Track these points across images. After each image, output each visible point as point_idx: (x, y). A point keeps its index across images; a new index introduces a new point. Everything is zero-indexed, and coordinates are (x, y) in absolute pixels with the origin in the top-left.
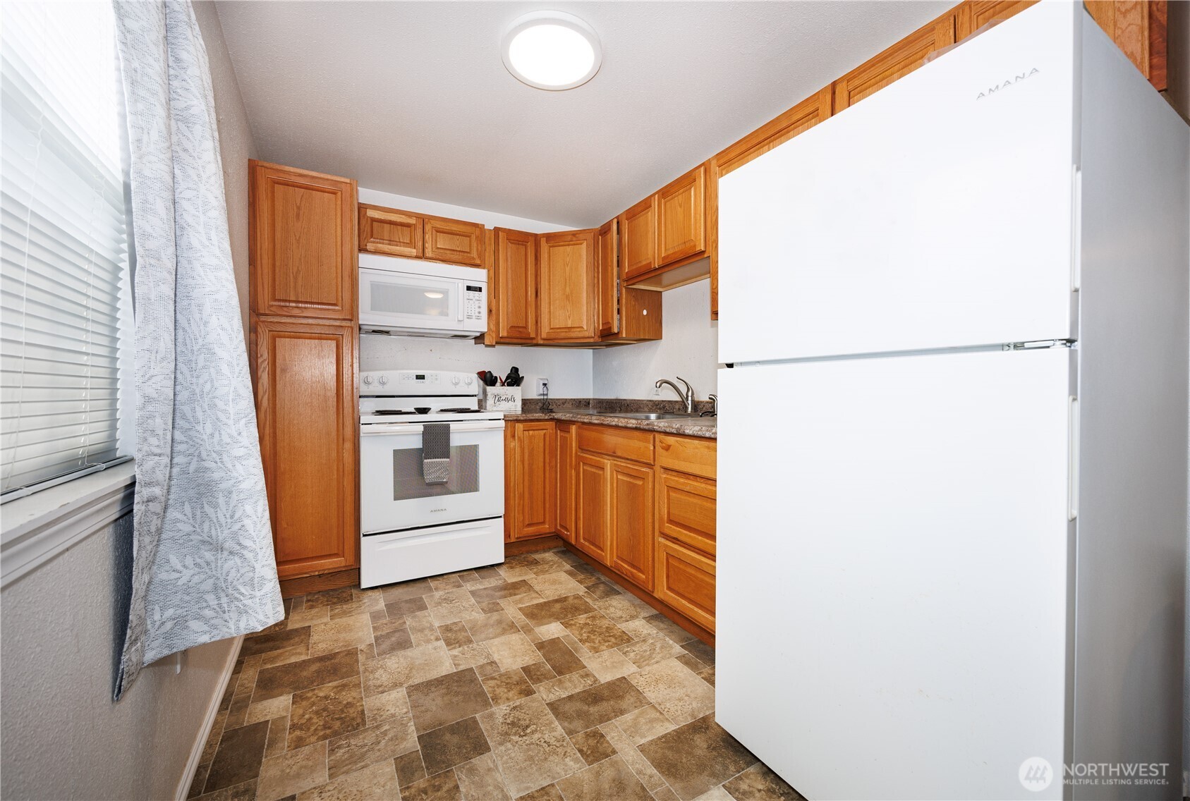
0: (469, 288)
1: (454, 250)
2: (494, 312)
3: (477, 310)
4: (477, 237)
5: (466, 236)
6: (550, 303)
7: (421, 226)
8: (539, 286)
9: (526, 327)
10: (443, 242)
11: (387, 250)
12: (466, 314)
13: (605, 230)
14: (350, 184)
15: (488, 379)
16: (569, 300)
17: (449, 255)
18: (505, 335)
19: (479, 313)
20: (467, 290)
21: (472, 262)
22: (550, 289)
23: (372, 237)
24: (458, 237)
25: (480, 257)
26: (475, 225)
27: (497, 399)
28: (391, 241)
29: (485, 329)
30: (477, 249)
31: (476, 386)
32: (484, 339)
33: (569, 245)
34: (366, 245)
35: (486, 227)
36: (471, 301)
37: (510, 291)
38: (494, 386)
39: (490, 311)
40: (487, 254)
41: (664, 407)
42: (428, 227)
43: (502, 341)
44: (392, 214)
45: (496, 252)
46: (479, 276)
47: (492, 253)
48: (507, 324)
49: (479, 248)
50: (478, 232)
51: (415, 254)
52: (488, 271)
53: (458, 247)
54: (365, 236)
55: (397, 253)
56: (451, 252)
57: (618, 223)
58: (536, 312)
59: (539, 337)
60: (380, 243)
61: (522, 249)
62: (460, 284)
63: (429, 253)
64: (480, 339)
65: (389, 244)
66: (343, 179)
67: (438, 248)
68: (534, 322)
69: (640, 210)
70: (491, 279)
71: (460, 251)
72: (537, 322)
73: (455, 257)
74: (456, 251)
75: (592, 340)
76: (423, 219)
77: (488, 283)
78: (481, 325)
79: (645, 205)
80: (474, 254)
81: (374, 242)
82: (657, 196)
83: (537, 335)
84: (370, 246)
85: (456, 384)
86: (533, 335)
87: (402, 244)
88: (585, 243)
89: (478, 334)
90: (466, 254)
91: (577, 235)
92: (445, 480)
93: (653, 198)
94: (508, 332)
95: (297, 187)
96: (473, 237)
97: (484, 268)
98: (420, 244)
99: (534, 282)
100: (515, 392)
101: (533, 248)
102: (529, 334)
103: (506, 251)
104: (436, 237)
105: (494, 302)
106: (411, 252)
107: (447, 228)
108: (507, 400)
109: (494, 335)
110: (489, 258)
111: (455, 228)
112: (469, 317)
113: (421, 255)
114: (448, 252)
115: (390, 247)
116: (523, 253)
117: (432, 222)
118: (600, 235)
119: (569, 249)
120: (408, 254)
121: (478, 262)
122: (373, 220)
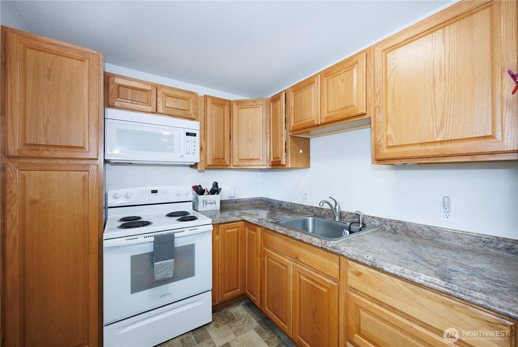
0: (188, 134)
1: (178, 109)
2: (203, 149)
3: (193, 148)
4: (193, 101)
5: (186, 100)
6: (239, 143)
7: (155, 92)
8: (232, 133)
9: (223, 159)
10: (170, 103)
11: (130, 107)
12: (186, 151)
13: (275, 99)
14: (97, 55)
15: (199, 190)
16: (251, 142)
17: (174, 112)
18: (211, 163)
19: (194, 150)
20: (187, 135)
21: (190, 117)
22: (238, 135)
23: (118, 97)
24: (180, 100)
25: (195, 114)
26: (192, 93)
27: (205, 203)
28: (133, 101)
29: (198, 161)
30: (193, 109)
31: (191, 195)
32: (197, 166)
33: (251, 108)
34: (114, 103)
35: (198, 95)
36: (189, 143)
37: (214, 135)
38: (203, 195)
39: (201, 149)
40: (199, 112)
41: (313, 211)
42: (160, 93)
43: (209, 167)
44: (134, 82)
45: (205, 111)
46: (194, 126)
47: (203, 111)
48: (212, 157)
49: (194, 108)
50: (194, 97)
51: (151, 110)
52: (200, 123)
53: (181, 107)
54: (113, 97)
55: (137, 109)
56: (176, 110)
57: (285, 94)
58: (230, 149)
59: (232, 165)
60: (124, 102)
61: (222, 109)
62: (182, 131)
63: (160, 110)
64: (194, 166)
65: (132, 103)
66: (91, 51)
67: (167, 107)
68: (229, 156)
69: (304, 85)
70: (202, 128)
71: (182, 109)
72: (230, 155)
73: (179, 113)
74: (179, 109)
75: (265, 167)
76: (157, 87)
77: (200, 130)
78: (196, 158)
79: (310, 82)
80: (191, 112)
81: (120, 101)
82: (319, 76)
83: (230, 163)
84: (117, 104)
85: (179, 195)
86: (228, 164)
87: (141, 103)
88: (261, 107)
89: (193, 164)
90: (186, 112)
91: (256, 102)
92: (170, 276)
93: (316, 77)
94: (213, 162)
95: (48, 52)
96: (191, 100)
97: (198, 121)
98: (154, 103)
99: (228, 130)
100: (216, 198)
101: (228, 109)
102: (226, 162)
103: (212, 110)
104: (166, 99)
105: (204, 142)
106: (147, 109)
107: (173, 94)
108: (211, 203)
109: (203, 164)
110: (201, 115)
111: (178, 94)
112: (188, 153)
113: (155, 111)
114: (174, 110)
115: (132, 105)
116: (222, 112)
117: (163, 89)
118: (271, 102)
119: (251, 110)
120: (146, 110)
121: (193, 117)
122: (119, 86)
